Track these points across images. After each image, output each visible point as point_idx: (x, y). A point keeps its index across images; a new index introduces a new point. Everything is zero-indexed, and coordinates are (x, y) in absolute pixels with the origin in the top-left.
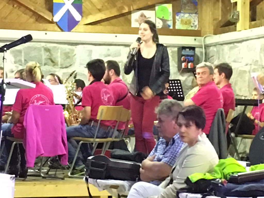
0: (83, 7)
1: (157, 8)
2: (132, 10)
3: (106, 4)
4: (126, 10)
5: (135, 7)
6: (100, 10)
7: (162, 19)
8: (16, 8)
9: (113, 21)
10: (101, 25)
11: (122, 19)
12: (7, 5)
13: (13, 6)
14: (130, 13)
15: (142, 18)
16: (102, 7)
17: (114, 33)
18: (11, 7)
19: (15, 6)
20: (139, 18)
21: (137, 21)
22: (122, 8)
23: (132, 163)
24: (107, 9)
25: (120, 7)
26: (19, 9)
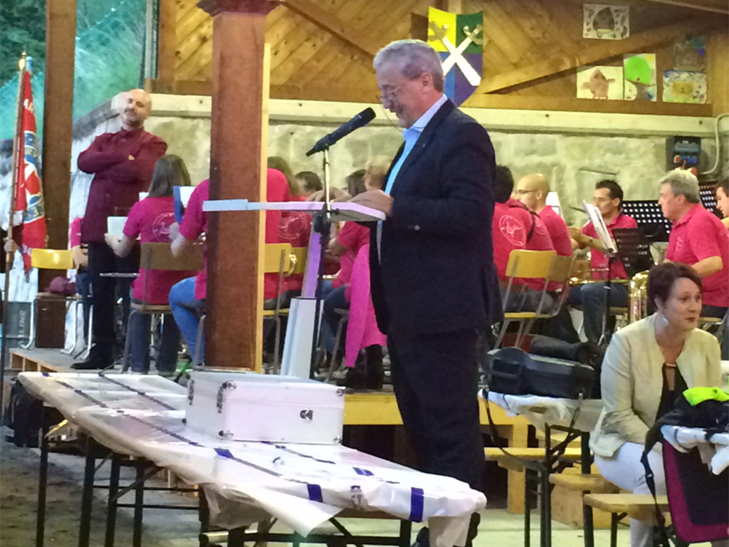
0: (484, 59)
1: (626, 61)
2: (578, 65)
3: (529, 55)
4: (567, 65)
5: (584, 60)
6: (516, 66)
7: (635, 83)
8: (356, 61)
9: (540, 86)
10: (519, 95)
11: (558, 82)
12: (340, 55)
13: (352, 58)
14: (574, 71)
15: (596, 80)
16: (521, 59)
17: (544, 110)
18: (348, 60)
19: (356, 57)
20: (592, 80)
21: (586, 86)
22: (560, 62)
23: (573, 365)
24: (531, 63)
25: (554, 60)
26: (362, 63)
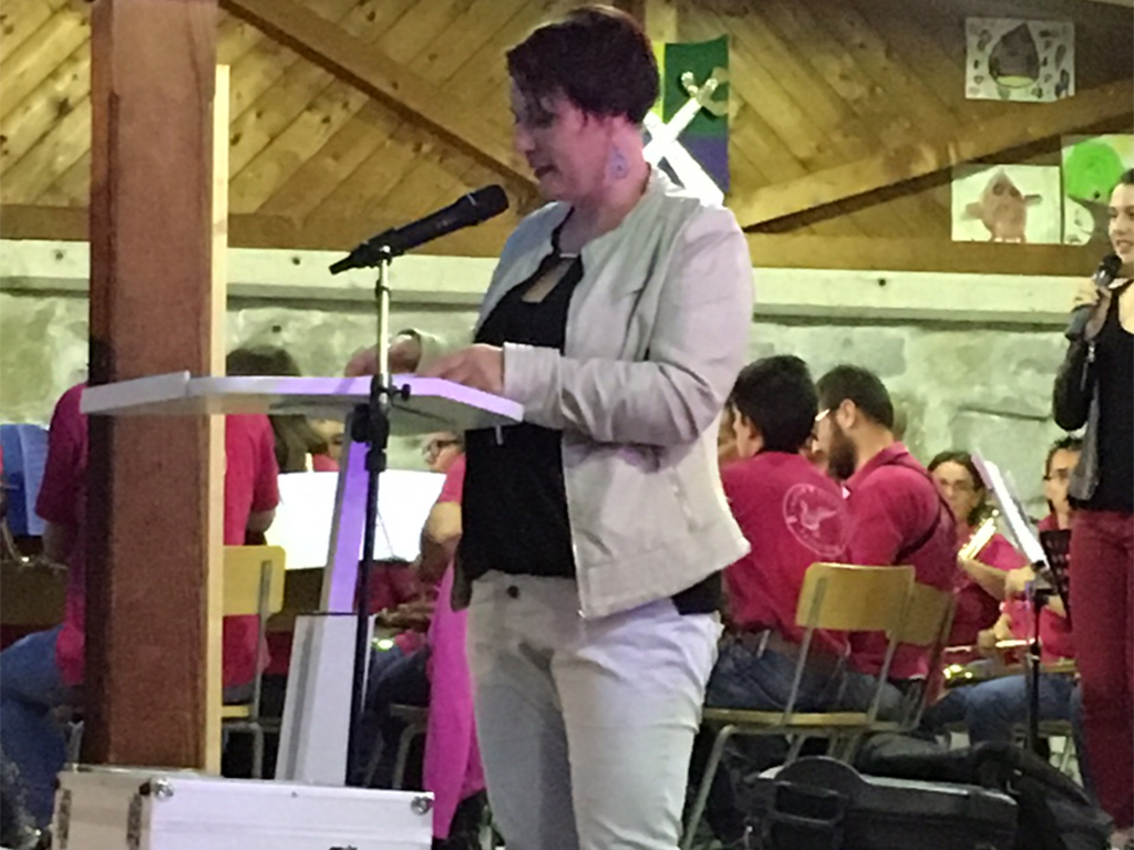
0: (731, 150)
1: (1067, 153)
2: (954, 161)
3: (837, 138)
4: (927, 164)
5: (969, 150)
6: (807, 166)
7: (1091, 206)
8: (427, 157)
9: (865, 214)
10: (813, 233)
11: (907, 204)
12: (388, 143)
13: (418, 148)
14: (944, 176)
15: (998, 198)
16: (819, 149)
17: (874, 268)
18: (407, 151)
19: (426, 148)
20: (986, 197)
22: (911, 154)
24: (840, 159)
25: (897, 151)
26: (441, 161)
